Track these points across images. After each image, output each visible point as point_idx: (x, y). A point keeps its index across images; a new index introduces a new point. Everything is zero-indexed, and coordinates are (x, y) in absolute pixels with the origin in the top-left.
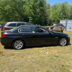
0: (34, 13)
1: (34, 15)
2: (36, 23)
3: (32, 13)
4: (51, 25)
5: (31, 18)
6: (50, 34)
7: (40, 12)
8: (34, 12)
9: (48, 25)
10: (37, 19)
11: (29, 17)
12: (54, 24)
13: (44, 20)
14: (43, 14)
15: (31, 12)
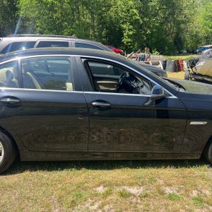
0: (140, 12)
1: (141, 18)
2: (147, 44)
3: (135, 11)
4: (196, 53)
5: (130, 30)
6: (160, 100)
7: (160, 9)
8: (140, 8)
9: (185, 51)
10: (149, 32)
11: (124, 26)
12: (205, 49)
13: (173, 35)
14: (172, 14)
15: (131, 8)
